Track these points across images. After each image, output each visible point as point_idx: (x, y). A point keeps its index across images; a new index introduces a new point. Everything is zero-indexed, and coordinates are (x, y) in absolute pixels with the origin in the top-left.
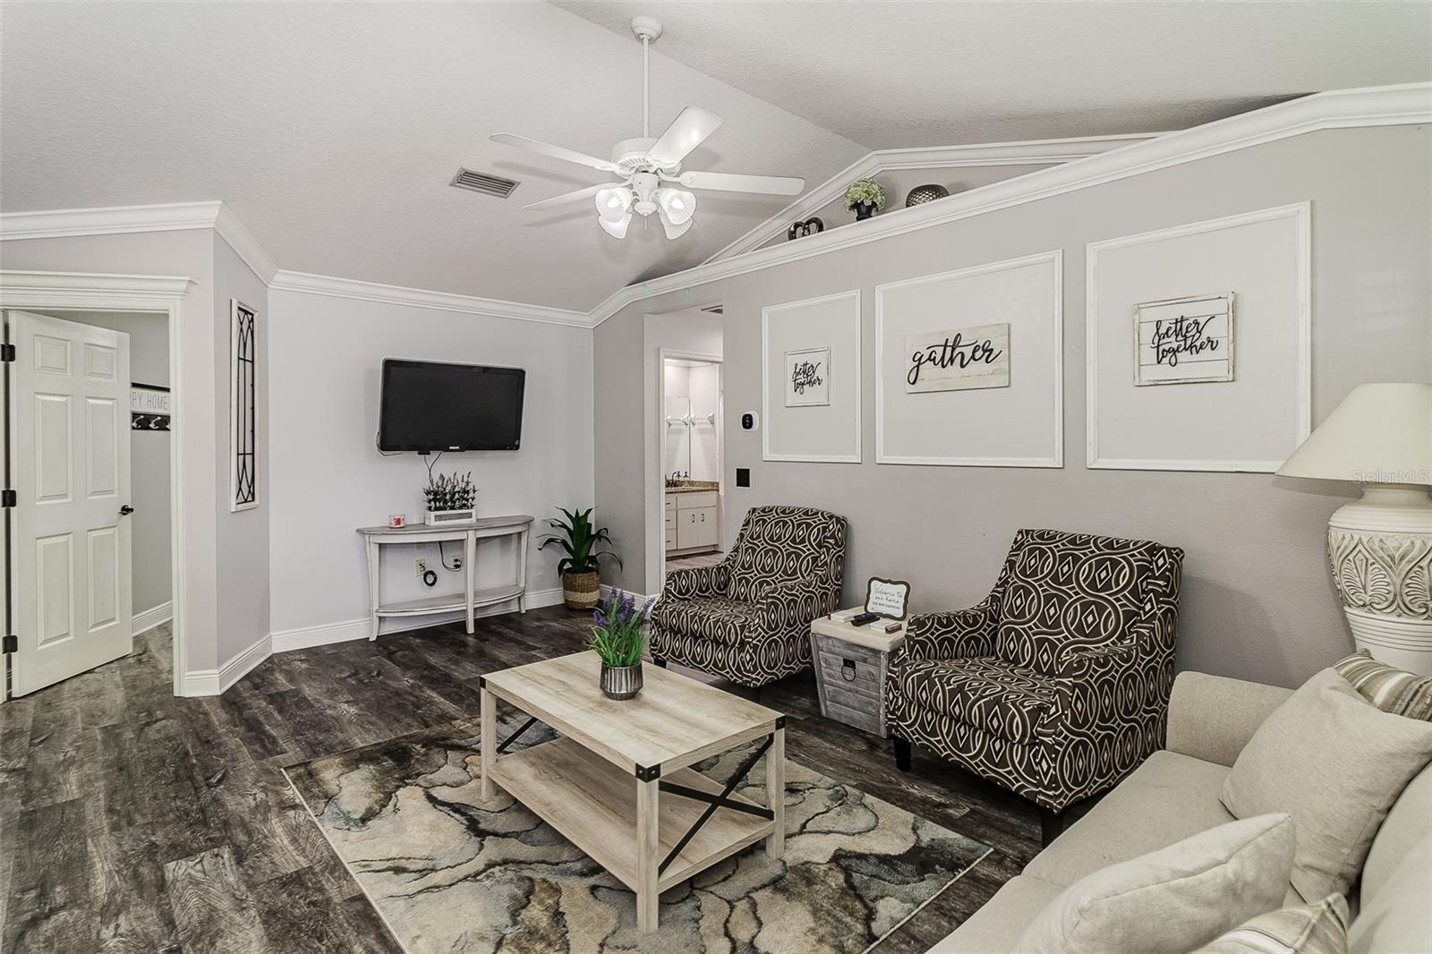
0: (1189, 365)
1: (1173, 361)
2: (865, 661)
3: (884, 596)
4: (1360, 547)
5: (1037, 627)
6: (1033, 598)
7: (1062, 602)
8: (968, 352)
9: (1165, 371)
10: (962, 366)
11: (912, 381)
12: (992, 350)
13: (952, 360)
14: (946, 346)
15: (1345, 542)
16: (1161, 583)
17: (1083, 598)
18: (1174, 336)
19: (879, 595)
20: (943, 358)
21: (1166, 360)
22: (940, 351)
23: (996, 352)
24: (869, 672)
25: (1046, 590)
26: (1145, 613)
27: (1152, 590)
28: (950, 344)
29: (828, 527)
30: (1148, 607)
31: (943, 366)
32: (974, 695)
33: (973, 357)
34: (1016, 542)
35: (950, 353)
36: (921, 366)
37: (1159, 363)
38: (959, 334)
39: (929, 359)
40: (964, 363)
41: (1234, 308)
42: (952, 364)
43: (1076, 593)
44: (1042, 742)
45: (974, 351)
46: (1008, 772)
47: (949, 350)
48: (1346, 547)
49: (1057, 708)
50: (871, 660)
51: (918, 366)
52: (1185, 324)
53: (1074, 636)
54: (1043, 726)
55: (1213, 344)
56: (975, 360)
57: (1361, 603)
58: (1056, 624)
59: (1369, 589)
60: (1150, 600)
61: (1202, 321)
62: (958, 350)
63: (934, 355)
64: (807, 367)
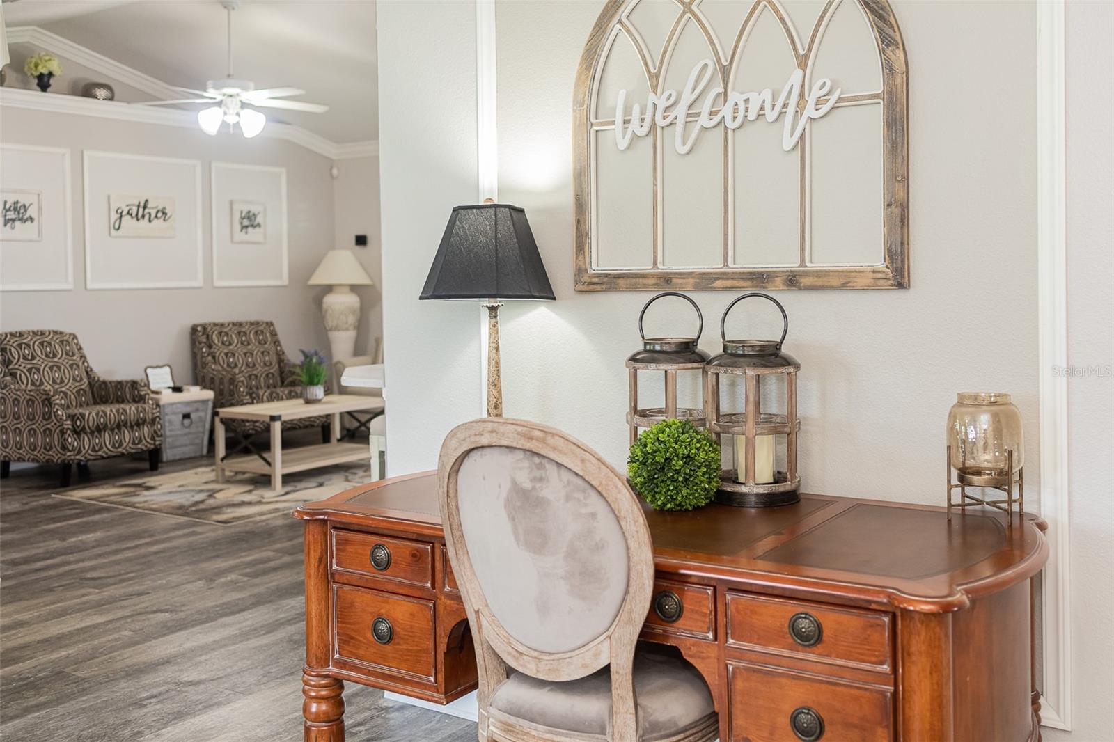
0: (253, 234)
3: (158, 377)
8: (153, 212)
9: (243, 236)
10: (150, 221)
11: (117, 226)
12: (167, 214)
13: (143, 216)
14: (138, 206)
16: (276, 337)
18: (247, 219)
19: (154, 377)
20: (137, 215)
21: (244, 231)
22: (135, 209)
23: (168, 216)
28: (142, 204)
31: (138, 220)
33: (156, 217)
34: (190, 331)
35: (142, 211)
36: (123, 219)
37: (241, 231)
38: (147, 200)
39: (128, 213)
41: (265, 210)
42: (143, 219)
45: (157, 212)
47: (141, 210)
51: (120, 218)
52: (251, 214)
55: (259, 225)
56: (158, 219)
61: (256, 214)
62: (147, 211)
63: (130, 212)
64: (19, 205)
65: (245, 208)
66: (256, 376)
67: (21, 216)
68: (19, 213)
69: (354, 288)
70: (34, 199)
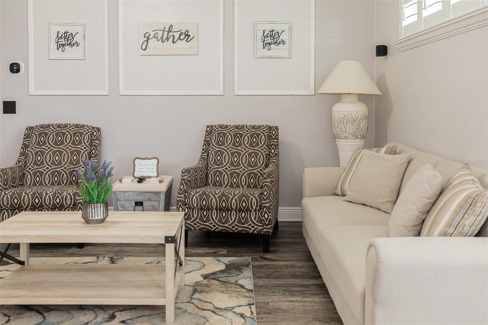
0: (275, 50)
1: (269, 48)
2: (150, 200)
3: (144, 167)
4: (345, 117)
5: (230, 168)
6: (226, 155)
7: (239, 154)
8: (177, 35)
9: (266, 52)
10: (174, 42)
11: (144, 47)
12: (189, 36)
13: (168, 39)
14: (164, 31)
15: (341, 116)
16: (276, 141)
17: (248, 151)
18: (270, 37)
19: (141, 167)
20: (162, 38)
21: (266, 47)
22: (160, 33)
23: (191, 37)
24: (152, 206)
25: (231, 150)
26: (272, 154)
27: (273, 144)
28: (167, 29)
29: (93, 134)
30: (273, 151)
31: (163, 42)
32: (231, 195)
33: (179, 38)
34: (207, 131)
35: (166, 35)
36: (149, 41)
37: (264, 48)
38: (171, 25)
39: (154, 37)
40: (175, 41)
41: (290, 28)
42: (167, 41)
43: (245, 150)
44: (265, 207)
45: (180, 35)
46: (249, 225)
47: (166, 33)
48: (341, 118)
49: (267, 192)
50: (154, 199)
51: (147, 41)
52: (274, 32)
53: (247, 168)
54: (265, 200)
55: (283, 42)
56: (181, 40)
57: (344, 137)
58: (238, 164)
59: (347, 131)
60: (273, 148)
61: (280, 32)
62: (171, 34)
63: (157, 35)
64: (68, 34)
65: (268, 28)
66: (238, 174)
67: (69, 41)
68: (68, 40)
69: (362, 98)
70: (79, 29)
